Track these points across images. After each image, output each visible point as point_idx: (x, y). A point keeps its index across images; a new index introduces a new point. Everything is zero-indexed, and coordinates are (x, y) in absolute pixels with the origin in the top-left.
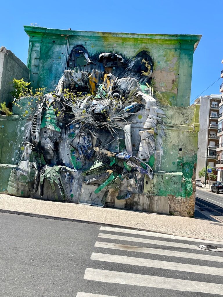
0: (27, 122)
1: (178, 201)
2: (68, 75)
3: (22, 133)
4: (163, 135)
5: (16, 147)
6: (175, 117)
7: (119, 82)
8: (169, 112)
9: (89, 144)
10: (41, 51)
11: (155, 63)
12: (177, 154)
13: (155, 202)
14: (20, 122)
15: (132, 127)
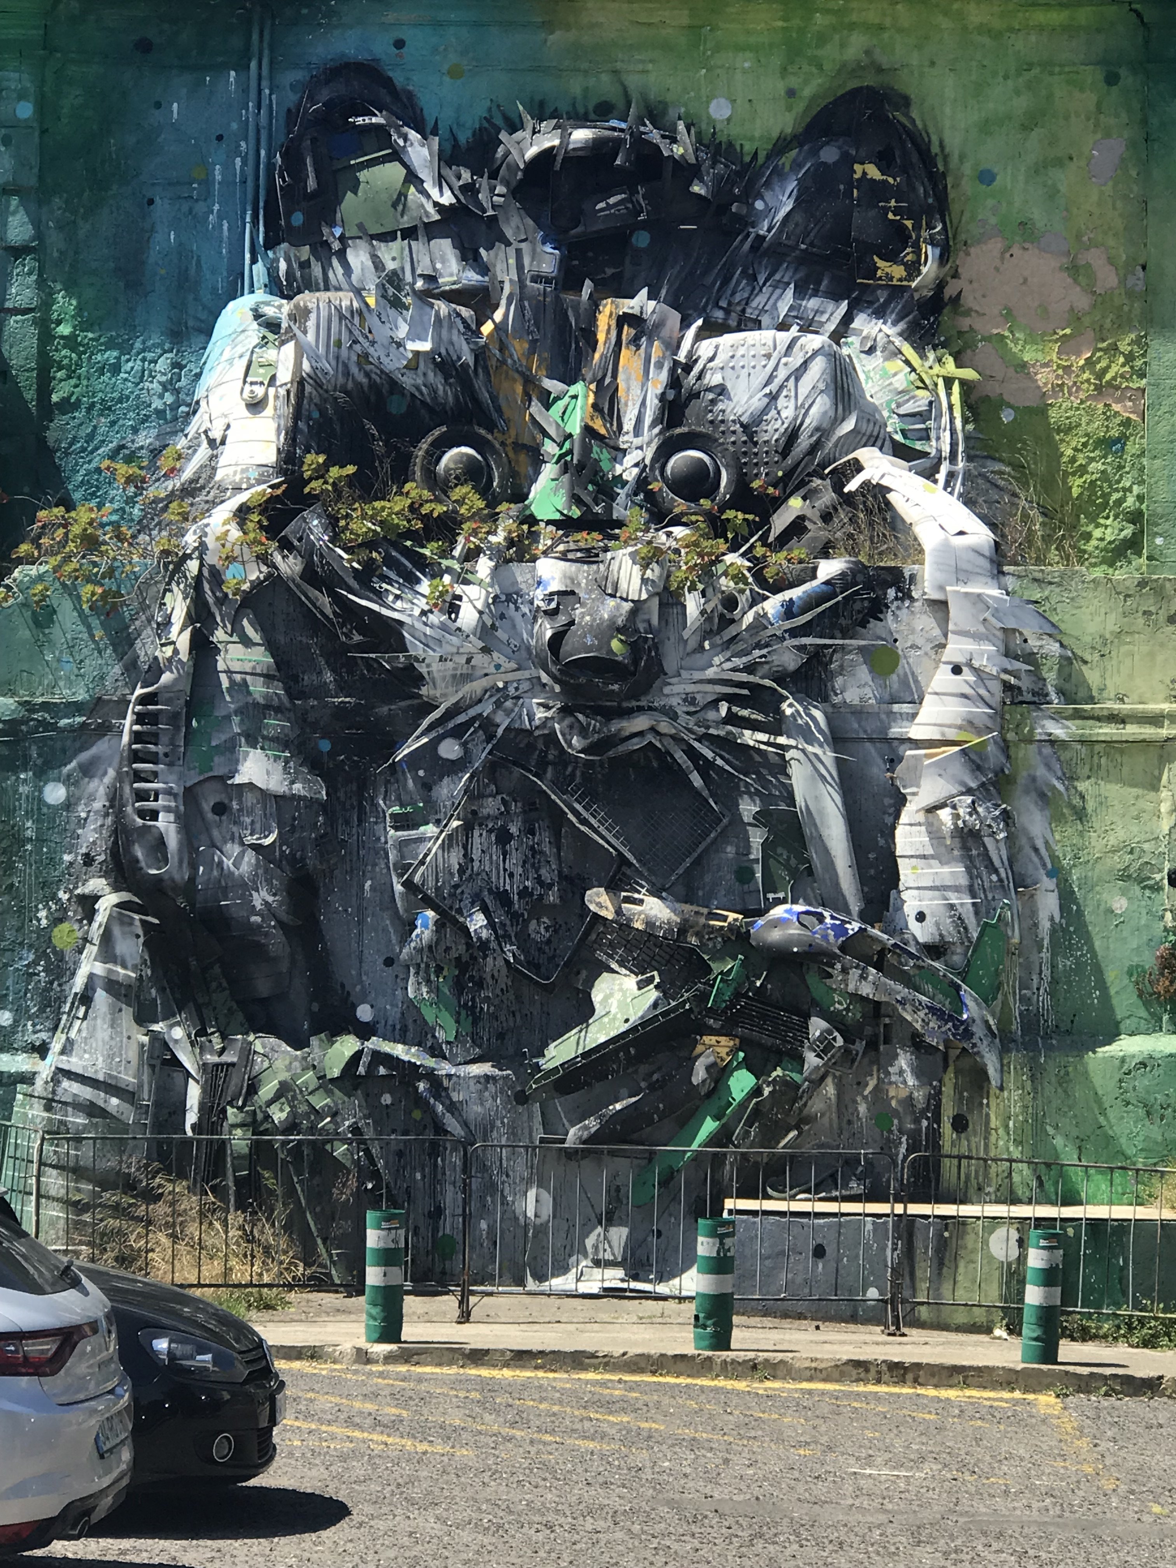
0: (84, 748)
3: (52, 824)
4: (1050, 779)
5: (20, 928)
8: (1084, 613)
10: (44, 132)
11: (956, 186)
12: (1157, 910)
14: (33, 752)
15: (836, 739)
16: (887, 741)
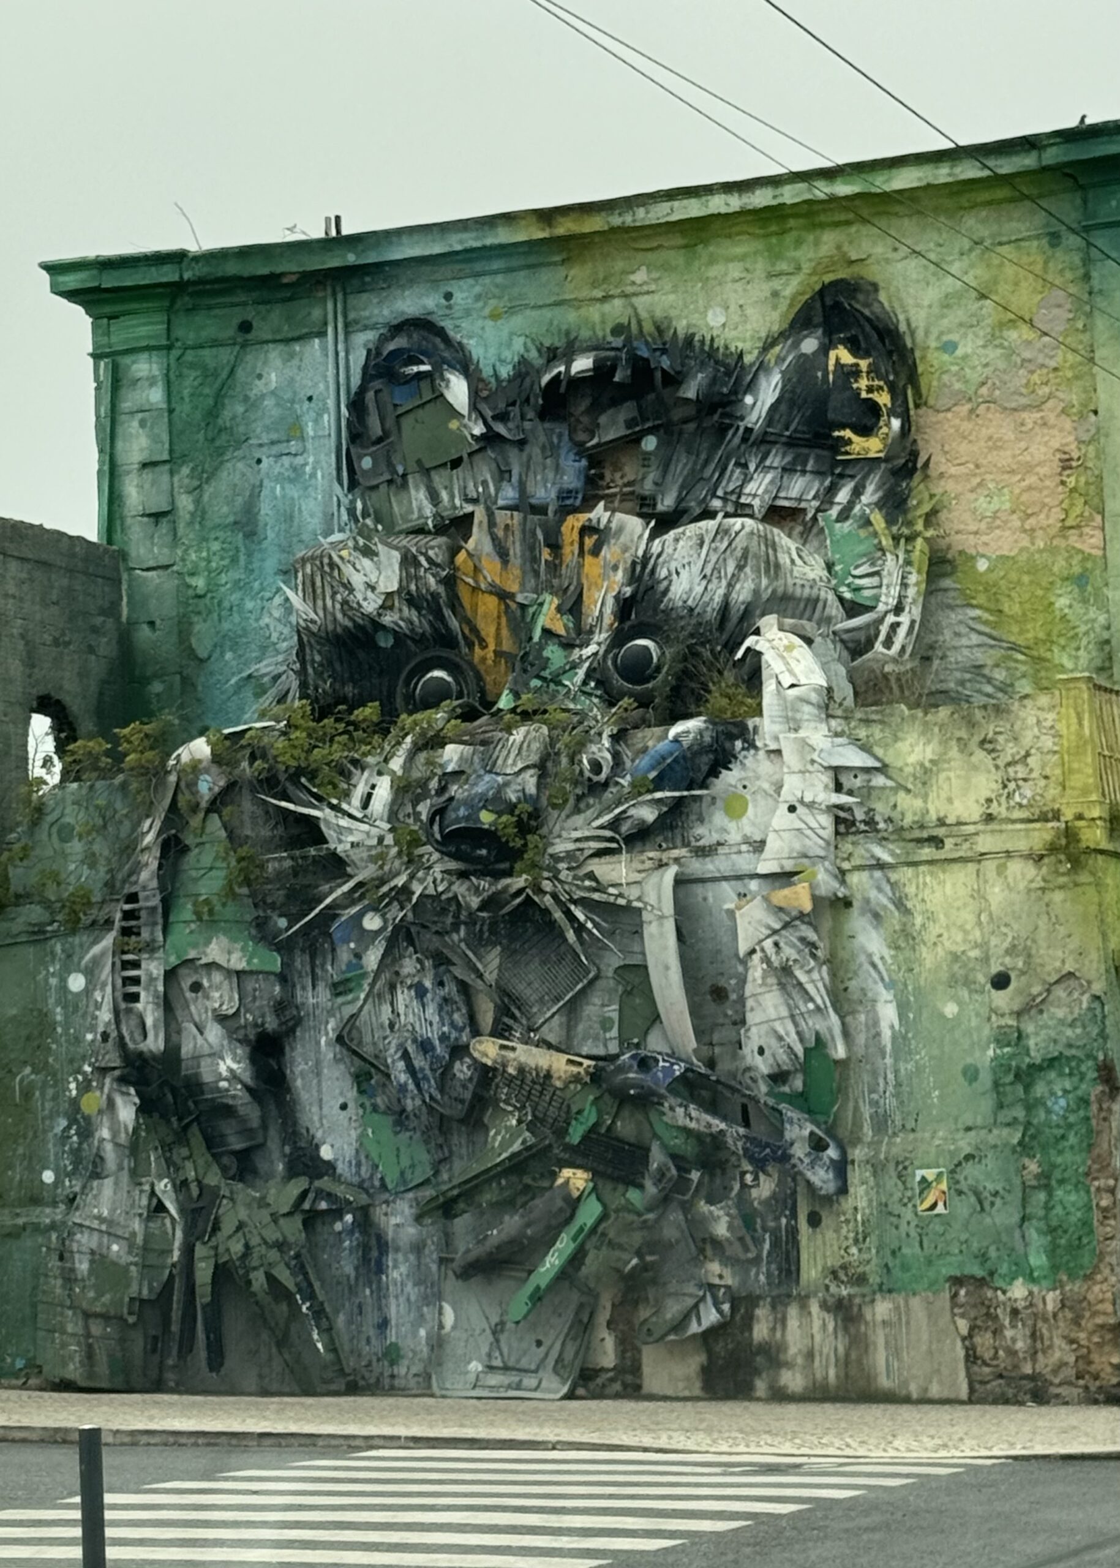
0: (95, 942)
1: (1015, 1312)
2: (318, 583)
3: (76, 1008)
4: (883, 900)
5: (55, 1098)
6: (942, 776)
7: (659, 555)
8: (903, 746)
9: (453, 1024)
10: (171, 411)
12: (984, 1012)
13: (879, 1338)
14: (58, 948)
15: (680, 882)
16: (739, 878)
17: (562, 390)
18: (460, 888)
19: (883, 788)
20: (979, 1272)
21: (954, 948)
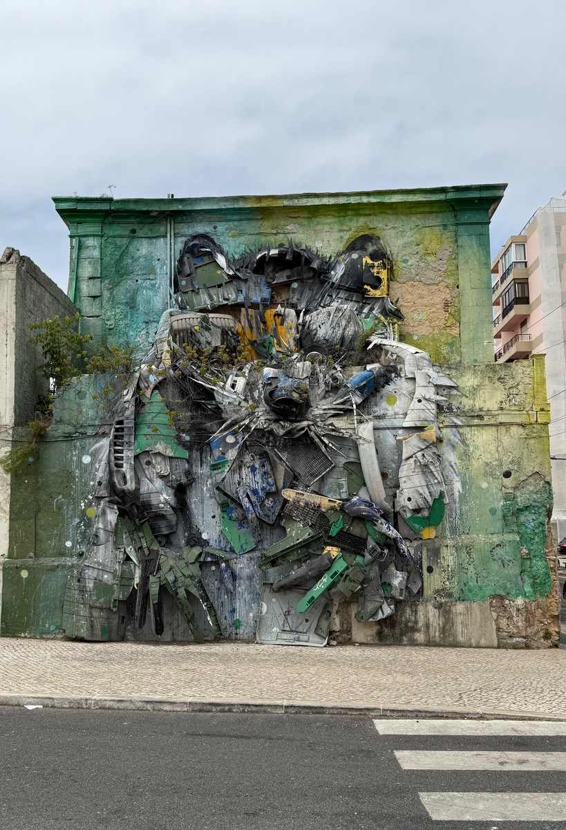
0: (98, 442)
1: (518, 610)
3: (86, 470)
4: (456, 440)
5: (74, 509)
6: (481, 392)
8: (465, 379)
9: (268, 484)
10: (102, 259)
11: (396, 264)
12: (499, 486)
13: (459, 619)
14: (78, 444)
15: (375, 429)
16: (394, 428)
17: (267, 260)
18: (274, 426)
19: (456, 395)
20: (503, 593)
21: (487, 461)
